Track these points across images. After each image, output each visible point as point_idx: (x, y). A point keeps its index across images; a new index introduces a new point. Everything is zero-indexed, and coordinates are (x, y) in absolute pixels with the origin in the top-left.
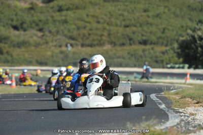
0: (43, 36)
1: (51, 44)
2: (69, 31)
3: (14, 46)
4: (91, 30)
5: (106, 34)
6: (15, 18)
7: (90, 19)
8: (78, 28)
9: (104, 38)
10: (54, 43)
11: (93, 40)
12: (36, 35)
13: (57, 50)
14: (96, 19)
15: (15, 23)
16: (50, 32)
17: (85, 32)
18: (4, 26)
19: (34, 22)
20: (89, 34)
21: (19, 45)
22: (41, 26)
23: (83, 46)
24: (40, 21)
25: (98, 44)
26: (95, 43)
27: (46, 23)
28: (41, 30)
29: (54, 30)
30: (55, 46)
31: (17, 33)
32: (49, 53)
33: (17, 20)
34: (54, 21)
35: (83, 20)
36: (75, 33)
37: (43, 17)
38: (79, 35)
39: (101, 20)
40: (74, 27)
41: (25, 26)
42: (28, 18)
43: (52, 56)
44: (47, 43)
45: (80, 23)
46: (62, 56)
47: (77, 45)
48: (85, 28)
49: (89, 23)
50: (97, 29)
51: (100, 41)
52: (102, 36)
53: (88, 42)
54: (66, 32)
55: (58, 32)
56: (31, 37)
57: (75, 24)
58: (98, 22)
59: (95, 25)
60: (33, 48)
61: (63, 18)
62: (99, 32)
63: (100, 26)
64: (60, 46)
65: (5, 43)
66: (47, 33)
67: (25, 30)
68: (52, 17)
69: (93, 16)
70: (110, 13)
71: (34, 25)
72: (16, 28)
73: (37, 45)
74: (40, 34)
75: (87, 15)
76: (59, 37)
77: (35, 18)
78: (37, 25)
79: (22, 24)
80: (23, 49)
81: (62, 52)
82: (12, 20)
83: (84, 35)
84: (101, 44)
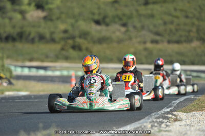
0: (127, 31)
1: (134, 40)
2: (155, 26)
3: (94, 42)
4: (178, 25)
5: (194, 29)
6: (96, 11)
7: (178, 14)
8: (165, 23)
9: (192, 34)
10: (139, 39)
11: (181, 36)
12: (119, 30)
13: (141, 47)
14: (184, 13)
15: (96, 17)
16: (135, 27)
17: (172, 27)
18: (84, 20)
19: (117, 16)
20: (177, 30)
21: (101, 40)
22: (125, 20)
23: (169, 42)
24: (124, 15)
25: (185, 41)
26: (183, 39)
27: (130, 17)
28: (124, 25)
29: (138, 25)
30: (139, 43)
31: (98, 28)
32: (132, 50)
33: (99, 14)
34: (140, 15)
35: (170, 14)
36: (161, 29)
37: (127, 11)
38: (166, 30)
39: (190, 15)
40: (160, 22)
41: (107, 20)
42: (111, 12)
43: (135, 53)
44: (130, 39)
45: (167, 18)
46: (145, 53)
47: (162, 41)
48: (172, 23)
49: (177, 17)
50: (185, 24)
51: (187, 37)
52: (189, 31)
53: (175, 38)
55: (143, 27)
56: (114, 32)
57: (162, 19)
58: (187, 17)
59: (183, 20)
60: (115, 45)
61: (149, 12)
62: (187, 28)
63: (188, 21)
64: (145, 43)
65: (85, 39)
66: (131, 28)
67: (107, 25)
68: (137, 11)
69: (182, 10)
70: (200, 6)
71: (117, 20)
72: (98, 22)
73: (120, 41)
74: (123, 29)
75: (175, 10)
76: (144, 32)
77: (119, 13)
78: (120, 19)
79: (105, 17)
80: (105, 45)
81: (146, 49)
82: (93, 14)
83: (171, 31)
84: (189, 40)
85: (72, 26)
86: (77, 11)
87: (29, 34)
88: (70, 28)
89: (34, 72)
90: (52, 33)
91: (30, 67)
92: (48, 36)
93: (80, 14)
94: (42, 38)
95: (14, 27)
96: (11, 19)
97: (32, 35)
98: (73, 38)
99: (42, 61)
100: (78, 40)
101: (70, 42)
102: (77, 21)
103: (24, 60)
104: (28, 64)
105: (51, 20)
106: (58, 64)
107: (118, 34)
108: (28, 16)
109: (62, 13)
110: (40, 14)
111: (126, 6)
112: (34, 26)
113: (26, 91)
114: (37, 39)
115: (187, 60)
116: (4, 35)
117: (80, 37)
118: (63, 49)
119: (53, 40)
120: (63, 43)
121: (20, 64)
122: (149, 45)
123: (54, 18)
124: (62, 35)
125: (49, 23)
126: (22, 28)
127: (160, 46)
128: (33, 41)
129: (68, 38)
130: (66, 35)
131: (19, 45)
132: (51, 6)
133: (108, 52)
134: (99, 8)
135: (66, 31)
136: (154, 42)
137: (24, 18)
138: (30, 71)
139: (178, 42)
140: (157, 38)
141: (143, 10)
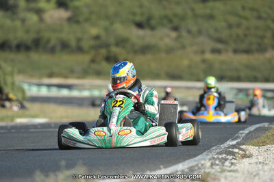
0: (179, 37)
1: (189, 49)
2: (216, 30)
3: (135, 52)
4: (248, 28)
5: (269, 35)
6: (138, 10)
7: (247, 13)
8: (230, 26)
9: (266, 41)
10: (195, 48)
11: (251, 44)
12: (168, 36)
13: (197, 58)
14: (255, 14)
15: (138, 18)
16: (189, 32)
17: (240, 32)
18: (122, 23)
19: (166, 17)
20: (246, 36)
21: (145, 49)
22: (176, 22)
23: (235, 51)
24: (176, 15)
26: (254, 47)
27: (183, 18)
28: (176, 29)
29: (194, 29)
30: (196, 52)
31: (141, 32)
32: (186, 62)
33: (142, 14)
34: (196, 16)
35: (237, 15)
36: (225, 34)
37: (178, 10)
38: (231, 36)
39: (264, 15)
40: (223, 24)
41: (153, 22)
42: (157, 11)
43: (190, 67)
44: (183, 47)
45: (233, 20)
46: (203, 66)
47: (226, 51)
48: (239, 26)
49: (246, 19)
50: (257, 28)
51: (259, 44)
52: (262, 37)
53: (243, 46)
54: (212, 32)
55: (200, 32)
56: (161, 39)
57: (226, 21)
58: (259, 18)
59: (254, 22)
60: (163, 55)
61: (208, 11)
62: (260, 33)
63: (260, 23)
64: (203, 52)
65: (123, 47)
66: (184, 34)
67: (153, 28)
68: (193, 10)
69: (252, 9)
71: (165, 22)
72: (140, 25)
73: (170, 51)
74: (174, 34)
75: (244, 8)
76: (201, 39)
77: (169, 12)
78: (170, 21)
79: (149, 19)
80: (149, 56)
81: (204, 61)
82: (134, 14)
83: (238, 36)
84: (262, 49)
85: (106, 29)
86: (112, 10)
87: (48, 41)
88: (102, 33)
89: (54, 92)
90: (79, 40)
91: (49, 86)
92: (73, 43)
93: (117, 15)
94: (65, 46)
95: (27, 31)
96: (23, 21)
97: (53, 42)
98: (107, 46)
99: (66, 77)
100: (114, 50)
101: (103, 52)
102: (112, 23)
103: (41, 77)
104: (47, 81)
105: (78, 22)
106: (86, 82)
107: (167, 41)
108: (47, 16)
109: (91, 13)
110: (63, 14)
111: (178, 3)
112: (54, 31)
113: (45, 117)
114: (58, 48)
115: (259, 75)
116: (14, 43)
117: (117, 45)
118: (93, 61)
119: (80, 50)
120: (93, 53)
121: (35, 81)
122: (208, 56)
123: (81, 19)
124: (92, 43)
125: (75, 27)
126: (38, 32)
127: (223, 57)
128: (52, 51)
129: (100, 47)
130: (98, 42)
131: (35, 56)
132: (77, 4)
133: (153, 65)
134: (141, 6)
135: (97, 38)
136: (215, 51)
137: (41, 20)
138: (49, 91)
139: (247, 52)
140: (220, 46)
141: (200, 9)
